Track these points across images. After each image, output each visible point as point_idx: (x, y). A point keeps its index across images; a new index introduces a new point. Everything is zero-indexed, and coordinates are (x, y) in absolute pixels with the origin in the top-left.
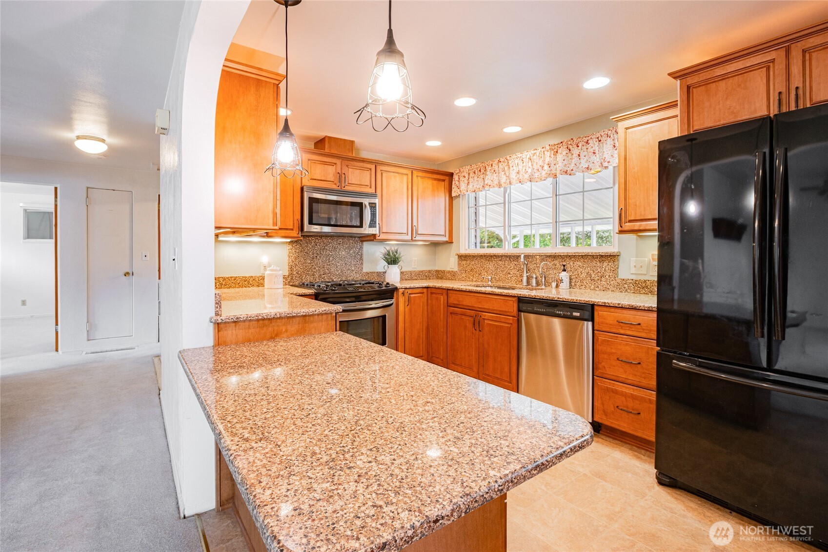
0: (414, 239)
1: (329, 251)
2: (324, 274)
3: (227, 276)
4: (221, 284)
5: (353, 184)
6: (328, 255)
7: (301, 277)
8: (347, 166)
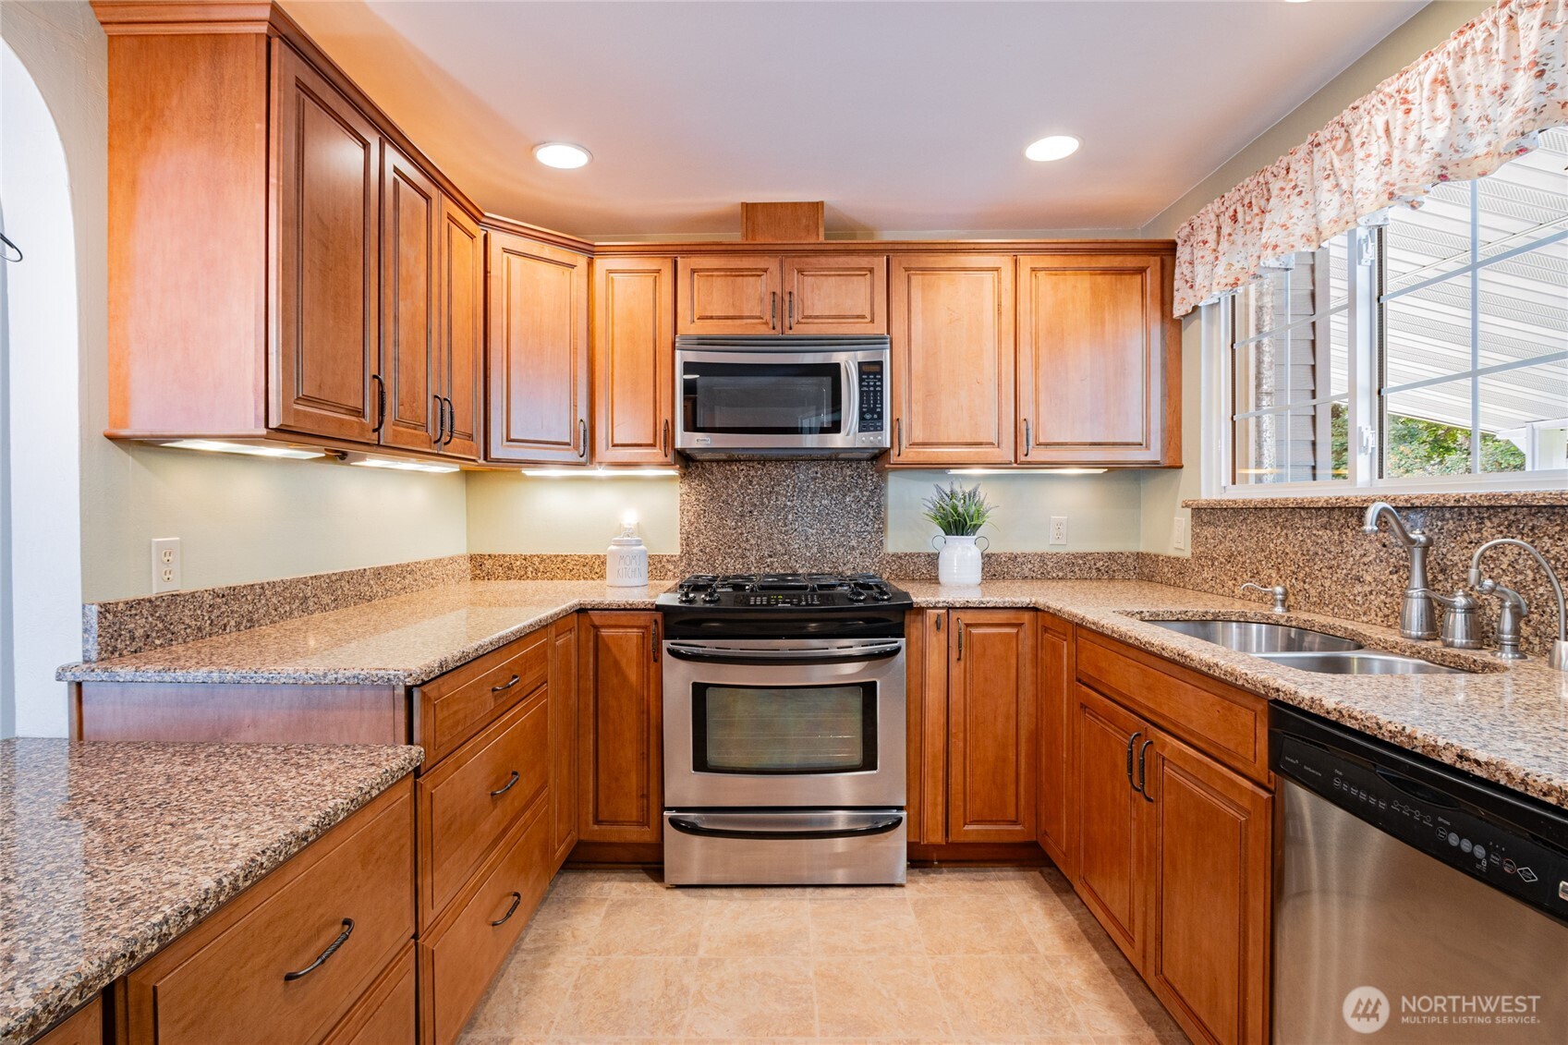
0: (1022, 458)
1: (786, 496)
2: (771, 556)
3: (549, 553)
4: (537, 570)
5: (817, 317)
6: (783, 509)
7: (710, 560)
8: (800, 272)
